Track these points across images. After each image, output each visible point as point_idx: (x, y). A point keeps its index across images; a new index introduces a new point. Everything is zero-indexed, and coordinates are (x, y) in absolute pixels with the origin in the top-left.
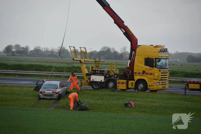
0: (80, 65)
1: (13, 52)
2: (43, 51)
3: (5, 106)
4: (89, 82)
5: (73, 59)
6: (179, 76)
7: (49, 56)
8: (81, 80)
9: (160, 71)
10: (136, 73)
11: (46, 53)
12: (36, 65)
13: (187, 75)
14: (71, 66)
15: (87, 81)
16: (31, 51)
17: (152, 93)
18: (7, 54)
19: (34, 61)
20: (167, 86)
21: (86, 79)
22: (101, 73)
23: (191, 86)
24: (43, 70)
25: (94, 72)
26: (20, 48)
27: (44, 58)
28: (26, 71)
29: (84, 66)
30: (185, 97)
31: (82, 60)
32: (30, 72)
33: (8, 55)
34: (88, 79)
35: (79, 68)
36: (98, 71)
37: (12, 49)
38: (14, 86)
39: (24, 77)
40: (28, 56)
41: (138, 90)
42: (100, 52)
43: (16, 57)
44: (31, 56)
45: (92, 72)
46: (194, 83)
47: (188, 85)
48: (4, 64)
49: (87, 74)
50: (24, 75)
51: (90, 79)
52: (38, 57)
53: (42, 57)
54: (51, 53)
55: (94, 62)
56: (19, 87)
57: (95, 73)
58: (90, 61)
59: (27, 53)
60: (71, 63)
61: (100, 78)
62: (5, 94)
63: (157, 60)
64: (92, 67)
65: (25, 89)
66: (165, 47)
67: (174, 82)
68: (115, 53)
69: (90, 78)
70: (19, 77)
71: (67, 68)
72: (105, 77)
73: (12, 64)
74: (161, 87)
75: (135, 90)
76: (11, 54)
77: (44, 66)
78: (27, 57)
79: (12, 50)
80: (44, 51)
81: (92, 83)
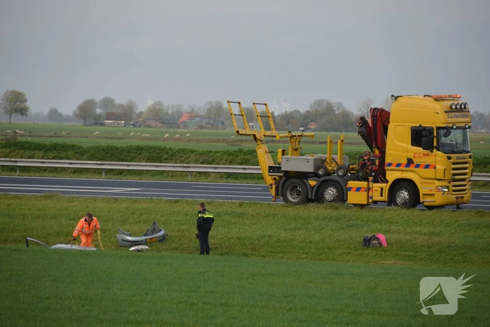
1: (98, 117)
2: (170, 112)
5: (238, 132)
7: (184, 125)
9: (449, 158)
10: (390, 165)
11: (176, 118)
12: (149, 148)
14: (236, 148)
16: (141, 113)
18: (82, 122)
19: (148, 137)
20: (467, 196)
21: (269, 179)
24: (166, 160)
26: (115, 105)
28: (125, 161)
29: (265, 147)
31: (260, 135)
33: (85, 125)
37: (95, 108)
39: (122, 177)
40: (134, 125)
41: (396, 204)
42: (308, 112)
44: (140, 126)
48: (73, 146)
49: (271, 168)
51: (278, 180)
54: (189, 119)
55: (289, 139)
58: (277, 137)
59: (130, 119)
60: (237, 141)
63: (442, 132)
65: (122, 206)
66: (462, 100)
69: (279, 177)
70: (107, 177)
71: (225, 153)
72: (316, 175)
73: (93, 147)
74: (452, 197)
75: (389, 205)
76: (93, 122)
77: (170, 149)
79: (95, 113)
80: (173, 113)
81: (284, 190)
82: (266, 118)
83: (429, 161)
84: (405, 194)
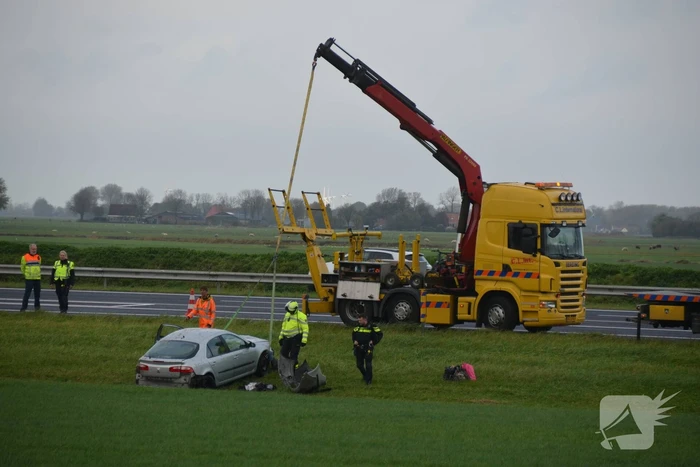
0: (302, 248)
1: (100, 210)
2: (194, 204)
3: (66, 380)
4: (333, 303)
6: (621, 282)
7: (213, 220)
8: (307, 297)
9: (557, 265)
10: (480, 272)
11: (202, 211)
12: (165, 251)
13: (646, 277)
14: (279, 251)
15: (326, 299)
16: (156, 204)
17: (532, 336)
18: (79, 216)
20: (580, 314)
21: (322, 291)
22: (371, 274)
23: (657, 312)
24: (188, 266)
25: (347, 270)
26: (121, 195)
27: (196, 228)
28: (134, 267)
29: (317, 250)
30: (637, 347)
31: (311, 233)
32: (145, 273)
33: (81, 220)
34: (330, 291)
35: (302, 257)
36: (359, 265)
37: (96, 199)
38: (93, 318)
39: (129, 288)
40: (147, 221)
42: (375, 206)
43: (106, 225)
44: (154, 223)
45: (341, 271)
46: (665, 301)
47: (646, 310)
49: (324, 276)
50: (126, 283)
51: (334, 292)
52: (176, 223)
53: (190, 224)
54: (219, 214)
55: (348, 240)
56: (109, 319)
57: (348, 272)
58: (334, 236)
59: (141, 212)
61: (366, 291)
62: (65, 343)
63: (548, 231)
64: (342, 255)
65: (129, 326)
66: (574, 190)
67: (605, 300)
68: (423, 208)
69: (336, 288)
70: (110, 288)
71: (265, 257)
72: (384, 287)
73: (90, 249)
74: (561, 316)
75: (479, 325)
76: (93, 217)
77: (193, 252)
78: (144, 226)
79: (95, 204)
80: (198, 205)
81: (342, 306)
82: (319, 211)
83: (532, 267)
84: (500, 311)
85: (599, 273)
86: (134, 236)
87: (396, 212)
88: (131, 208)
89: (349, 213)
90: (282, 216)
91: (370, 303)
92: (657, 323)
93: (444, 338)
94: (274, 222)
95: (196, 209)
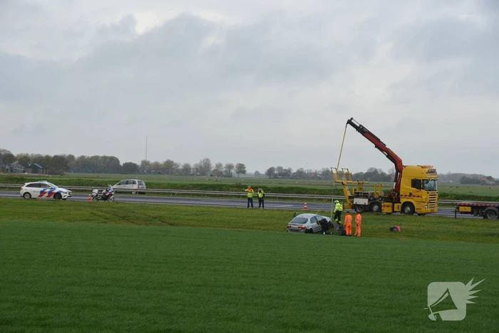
0: (342, 187)
1: (275, 175)
4: (352, 205)
5: (336, 181)
6: (450, 199)
7: (313, 178)
10: (402, 195)
11: (309, 175)
12: (297, 188)
13: (458, 197)
14: (334, 188)
15: (350, 204)
16: (294, 173)
17: (419, 217)
19: (297, 183)
20: (436, 209)
21: (349, 202)
22: (365, 196)
23: (462, 209)
26: (283, 170)
27: (307, 180)
29: (347, 188)
30: (455, 221)
31: (345, 182)
32: (290, 196)
35: (342, 190)
36: (361, 193)
37: (274, 171)
40: (291, 178)
41: (404, 213)
42: (366, 173)
43: (278, 180)
44: (293, 179)
45: (355, 195)
46: (465, 205)
47: (458, 208)
49: (349, 197)
50: (284, 198)
51: (352, 202)
52: (300, 179)
53: (305, 179)
54: (314, 176)
56: (278, 210)
57: (358, 195)
61: (364, 201)
63: (425, 182)
64: (355, 190)
67: (444, 205)
68: (383, 174)
70: (279, 200)
71: (329, 190)
72: (369, 200)
74: (429, 210)
77: (306, 188)
78: (290, 180)
79: (274, 173)
81: (355, 207)
82: (348, 175)
83: (419, 194)
84: (409, 209)
85: (442, 196)
86: (286, 183)
87: (373, 175)
88: (285, 174)
89: (358, 176)
90: (336, 176)
91: (365, 206)
92: (462, 213)
93: (389, 217)
94: (333, 179)
95: (307, 174)
